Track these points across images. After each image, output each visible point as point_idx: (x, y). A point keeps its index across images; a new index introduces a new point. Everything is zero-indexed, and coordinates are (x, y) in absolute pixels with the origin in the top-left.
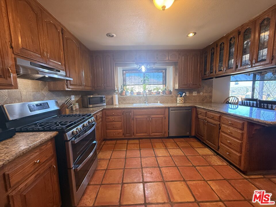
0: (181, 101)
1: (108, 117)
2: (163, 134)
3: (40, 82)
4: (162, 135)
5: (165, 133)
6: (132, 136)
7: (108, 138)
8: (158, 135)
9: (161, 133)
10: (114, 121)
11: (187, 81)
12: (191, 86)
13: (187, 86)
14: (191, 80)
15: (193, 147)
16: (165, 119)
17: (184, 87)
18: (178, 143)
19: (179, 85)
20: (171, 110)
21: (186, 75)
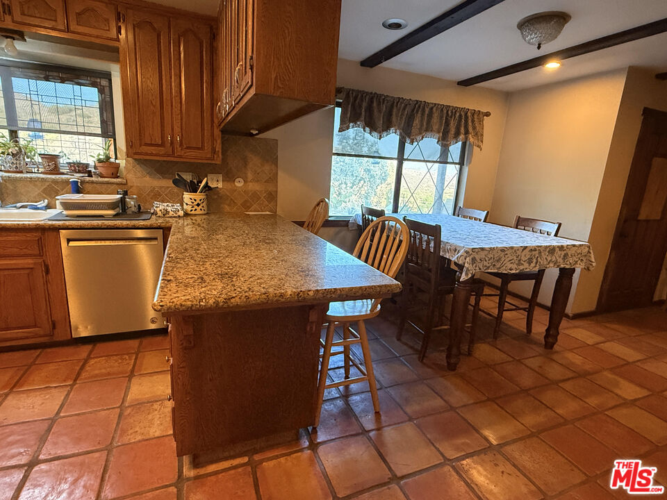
0: (198, 205)
2: (42, 333)
4: (39, 336)
5: (54, 328)
9: (35, 326)
11: (159, 129)
12: (179, 151)
13: (163, 152)
14: (177, 129)
15: (131, 375)
16: (47, 272)
17: (151, 154)
18: (92, 362)
19: (130, 144)
20: (69, 241)
21: (154, 106)
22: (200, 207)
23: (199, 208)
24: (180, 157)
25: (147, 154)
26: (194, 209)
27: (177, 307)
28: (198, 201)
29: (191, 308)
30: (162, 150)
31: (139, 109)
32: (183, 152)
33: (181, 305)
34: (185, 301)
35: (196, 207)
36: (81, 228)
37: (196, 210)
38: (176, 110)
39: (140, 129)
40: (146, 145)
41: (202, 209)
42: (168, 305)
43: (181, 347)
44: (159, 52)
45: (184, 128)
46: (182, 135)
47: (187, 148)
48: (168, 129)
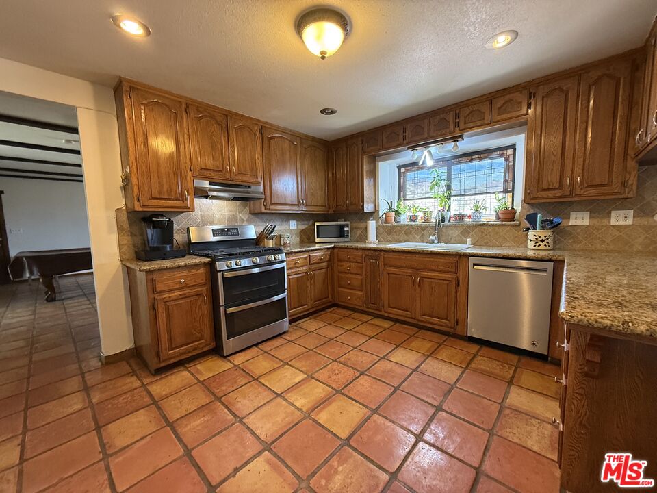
0: (542, 241)
1: (342, 264)
2: (449, 325)
3: (238, 203)
4: (446, 326)
5: (457, 324)
6: (380, 311)
7: (340, 303)
8: (436, 322)
9: (446, 319)
10: (351, 273)
11: (558, 174)
12: (578, 191)
13: (560, 194)
14: (578, 170)
15: (510, 383)
16: (458, 285)
17: (548, 198)
18: (479, 358)
19: (528, 192)
20: (474, 265)
21: (555, 156)
22: (544, 243)
23: (542, 244)
24: (580, 196)
25: (543, 198)
26: (537, 244)
27: (590, 321)
28: (542, 238)
29: (610, 328)
30: (558, 193)
31: (540, 162)
32: (583, 191)
33: (597, 322)
34: (602, 318)
35: (540, 243)
36: (484, 256)
37: (540, 245)
38: (579, 153)
39: (539, 178)
40: (545, 190)
41: (547, 244)
42: (580, 317)
43: (580, 371)
44: (566, 108)
45: (586, 168)
46: (583, 176)
47: (589, 186)
48: (568, 172)
